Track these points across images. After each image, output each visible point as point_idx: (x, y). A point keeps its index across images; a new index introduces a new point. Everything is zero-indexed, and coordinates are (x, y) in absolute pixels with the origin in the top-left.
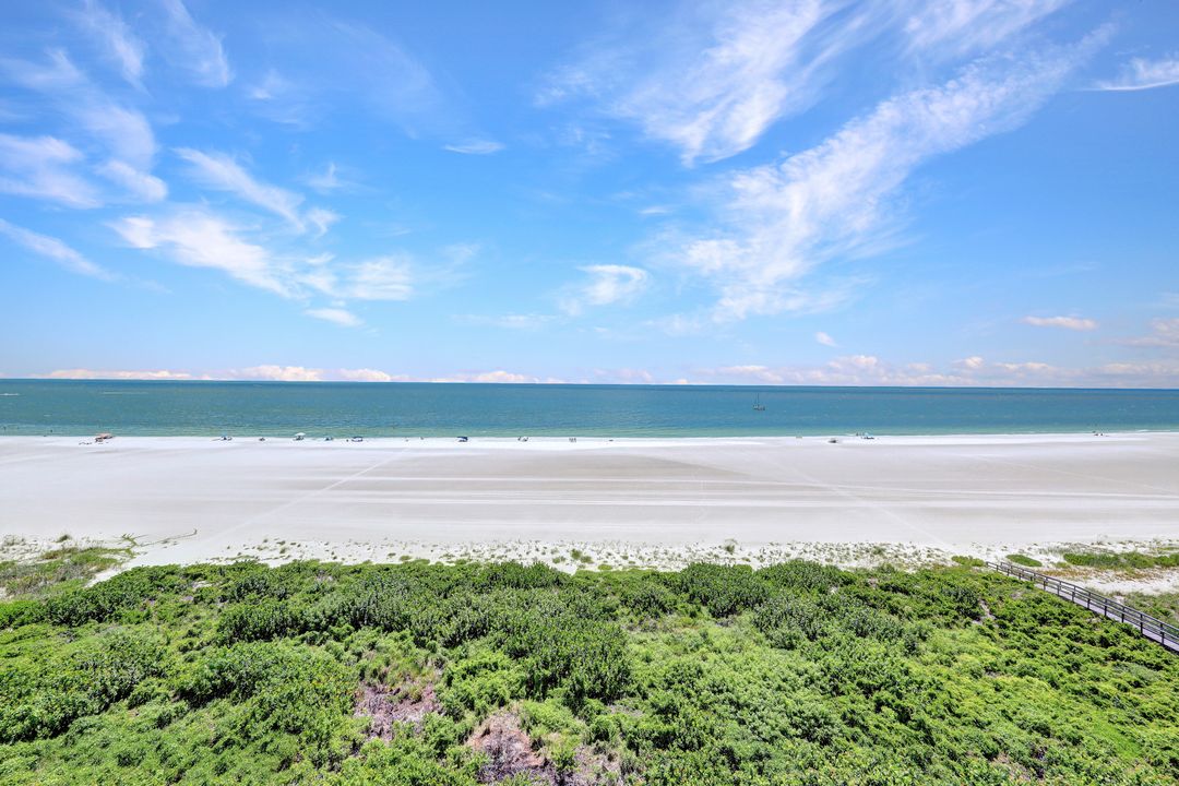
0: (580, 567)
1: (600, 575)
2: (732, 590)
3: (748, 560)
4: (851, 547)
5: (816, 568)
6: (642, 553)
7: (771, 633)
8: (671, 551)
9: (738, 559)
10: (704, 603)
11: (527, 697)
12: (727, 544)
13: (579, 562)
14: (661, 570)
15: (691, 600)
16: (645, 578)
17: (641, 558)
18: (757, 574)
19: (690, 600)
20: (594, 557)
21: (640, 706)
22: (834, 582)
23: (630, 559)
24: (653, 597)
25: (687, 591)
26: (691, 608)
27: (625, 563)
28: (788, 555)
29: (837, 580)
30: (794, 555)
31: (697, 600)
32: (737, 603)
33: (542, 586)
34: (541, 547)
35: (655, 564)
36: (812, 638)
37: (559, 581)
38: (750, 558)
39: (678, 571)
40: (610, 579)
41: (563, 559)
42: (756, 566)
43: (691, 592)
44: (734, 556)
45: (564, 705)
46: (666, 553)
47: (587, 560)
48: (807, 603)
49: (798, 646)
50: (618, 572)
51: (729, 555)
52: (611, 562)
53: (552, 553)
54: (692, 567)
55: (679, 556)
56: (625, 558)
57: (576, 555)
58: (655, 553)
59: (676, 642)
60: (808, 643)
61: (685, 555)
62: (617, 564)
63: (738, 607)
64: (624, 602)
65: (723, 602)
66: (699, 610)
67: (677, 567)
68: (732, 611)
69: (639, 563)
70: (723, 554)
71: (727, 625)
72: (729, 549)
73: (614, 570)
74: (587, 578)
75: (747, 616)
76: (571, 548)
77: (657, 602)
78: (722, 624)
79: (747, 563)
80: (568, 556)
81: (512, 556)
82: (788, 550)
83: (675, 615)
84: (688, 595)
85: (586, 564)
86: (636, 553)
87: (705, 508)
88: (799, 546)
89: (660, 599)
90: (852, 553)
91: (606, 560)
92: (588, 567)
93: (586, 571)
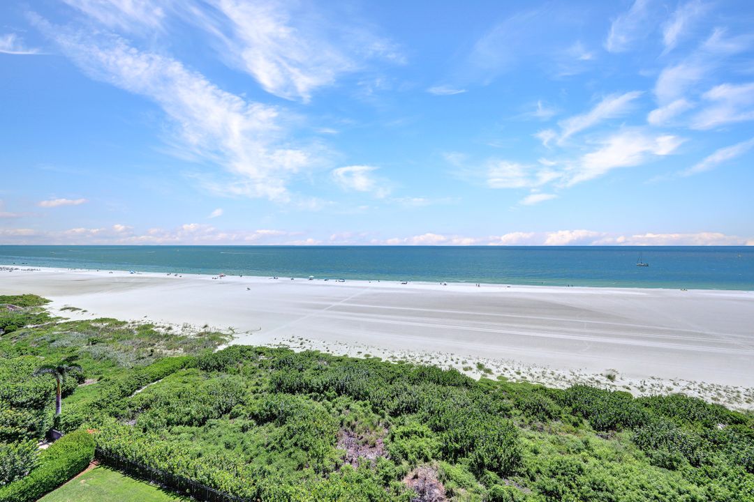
0: (483, 375)
1: (498, 383)
2: (612, 411)
3: (628, 388)
5: (700, 404)
6: (533, 371)
7: (650, 452)
8: (557, 373)
9: (619, 386)
10: (586, 416)
11: (443, 460)
12: (609, 373)
13: (482, 372)
14: (548, 386)
15: (574, 413)
16: (535, 390)
17: (531, 375)
18: (637, 401)
20: (494, 370)
21: (528, 485)
22: (722, 420)
23: (522, 375)
24: (541, 405)
25: (570, 405)
26: (574, 419)
27: (518, 377)
28: (670, 389)
29: (725, 418)
30: (676, 390)
31: (579, 414)
32: (617, 421)
33: (454, 385)
34: (454, 358)
35: (543, 380)
36: (696, 463)
37: (467, 384)
38: (631, 387)
39: (563, 388)
40: (506, 388)
41: (471, 369)
42: (636, 394)
43: (574, 406)
44: (615, 383)
45: (469, 470)
46: (553, 374)
47: (489, 371)
48: (690, 432)
49: (680, 468)
50: (512, 383)
51: (610, 382)
52: (507, 375)
53: (463, 363)
54: (576, 388)
55: (564, 377)
56: (519, 373)
57: (480, 367)
58: (543, 372)
60: (690, 468)
61: (569, 377)
62: (511, 376)
63: (618, 425)
64: (517, 406)
65: (603, 419)
66: (581, 422)
67: (563, 386)
68: (612, 427)
69: (529, 378)
70: (604, 380)
71: (607, 438)
72: (610, 378)
73: (509, 381)
74: (488, 384)
75: (626, 434)
76: (477, 361)
77: (544, 410)
78: (602, 436)
79: (627, 391)
80: (475, 367)
81: (435, 362)
82: (670, 385)
83: (559, 422)
84: (571, 409)
85: (488, 374)
86: (527, 370)
87: (589, 343)
88: (683, 384)
89: (547, 408)
90: (743, 396)
91: (503, 373)
92: (489, 377)
93: (488, 379)
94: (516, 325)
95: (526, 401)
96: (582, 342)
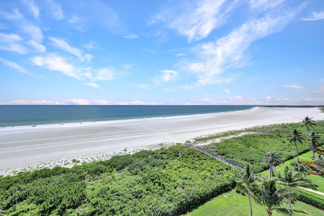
1: (81, 166)
2: (123, 163)
3: (130, 152)
4: (156, 144)
5: (146, 152)
6: (98, 156)
7: (132, 171)
8: (108, 154)
10: (115, 167)
13: (75, 163)
14: (103, 160)
16: (98, 164)
17: (98, 158)
18: (131, 156)
19: (111, 168)
20: (81, 160)
21: (87, 206)
22: (150, 154)
23: (94, 159)
24: (99, 169)
25: (110, 165)
26: (110, 170)
27: (92, 160)
29: (151, 154)
31: (113, 167)
34: (60, 161)
35: (102, 158)
36: (142, 170)
37: (64, 171)
38: (131, 152)
40: (85, 166)
41: (69, 163)
42: (132, 154)
43: (111, 165)
44: (127, 152)
46: (106, 155)
47: (78, 162)
48: (142, 161)
49: (138, 173)
50: (89, 164)
51: (125, 152)
52: (87, 161)
53: (65, 162)
54: (113, 158)
55: (110, 155)
56: (92, 159)
57: (74, 161)
58: (103, 155)
59: (104, 181)
60: (141, 172)
61: (112, 154)
62: (89, 161)
63: (124, 166)
64: (88, 173)
65: (120, 166)
66: (113, 170)
67: (108, 159)
68: (123, 168)
69: (96, 159)
70: (123, 152)
71: (121, 172)
72: (125, 150)
73: (88, 163)
74: (77, 168)
75: (126, 168)
76: (73, 159)
77: (99, 171)
78: (119, 172)
79: (129, 153)
80: (71, 162)
81: (46, 166)
83: (105, 173)
84: (110, 166)
85: (78, 163)
86: (96, 156)
87: (121, 139)
88: (144, 147)
89: (101, 169)
90: (156, 146)
91: (85, 160)
92: (78, 164)
93: (77, 166)
94: (95, 138)
95: (93, 169)
96: (119, 140)
